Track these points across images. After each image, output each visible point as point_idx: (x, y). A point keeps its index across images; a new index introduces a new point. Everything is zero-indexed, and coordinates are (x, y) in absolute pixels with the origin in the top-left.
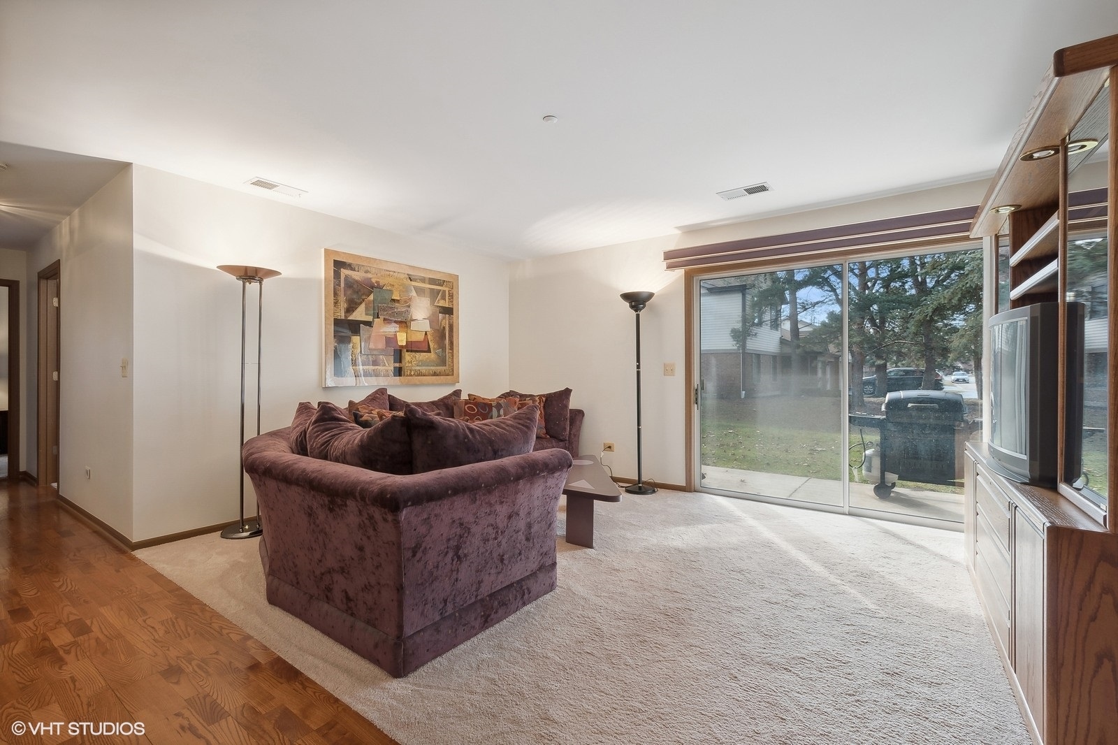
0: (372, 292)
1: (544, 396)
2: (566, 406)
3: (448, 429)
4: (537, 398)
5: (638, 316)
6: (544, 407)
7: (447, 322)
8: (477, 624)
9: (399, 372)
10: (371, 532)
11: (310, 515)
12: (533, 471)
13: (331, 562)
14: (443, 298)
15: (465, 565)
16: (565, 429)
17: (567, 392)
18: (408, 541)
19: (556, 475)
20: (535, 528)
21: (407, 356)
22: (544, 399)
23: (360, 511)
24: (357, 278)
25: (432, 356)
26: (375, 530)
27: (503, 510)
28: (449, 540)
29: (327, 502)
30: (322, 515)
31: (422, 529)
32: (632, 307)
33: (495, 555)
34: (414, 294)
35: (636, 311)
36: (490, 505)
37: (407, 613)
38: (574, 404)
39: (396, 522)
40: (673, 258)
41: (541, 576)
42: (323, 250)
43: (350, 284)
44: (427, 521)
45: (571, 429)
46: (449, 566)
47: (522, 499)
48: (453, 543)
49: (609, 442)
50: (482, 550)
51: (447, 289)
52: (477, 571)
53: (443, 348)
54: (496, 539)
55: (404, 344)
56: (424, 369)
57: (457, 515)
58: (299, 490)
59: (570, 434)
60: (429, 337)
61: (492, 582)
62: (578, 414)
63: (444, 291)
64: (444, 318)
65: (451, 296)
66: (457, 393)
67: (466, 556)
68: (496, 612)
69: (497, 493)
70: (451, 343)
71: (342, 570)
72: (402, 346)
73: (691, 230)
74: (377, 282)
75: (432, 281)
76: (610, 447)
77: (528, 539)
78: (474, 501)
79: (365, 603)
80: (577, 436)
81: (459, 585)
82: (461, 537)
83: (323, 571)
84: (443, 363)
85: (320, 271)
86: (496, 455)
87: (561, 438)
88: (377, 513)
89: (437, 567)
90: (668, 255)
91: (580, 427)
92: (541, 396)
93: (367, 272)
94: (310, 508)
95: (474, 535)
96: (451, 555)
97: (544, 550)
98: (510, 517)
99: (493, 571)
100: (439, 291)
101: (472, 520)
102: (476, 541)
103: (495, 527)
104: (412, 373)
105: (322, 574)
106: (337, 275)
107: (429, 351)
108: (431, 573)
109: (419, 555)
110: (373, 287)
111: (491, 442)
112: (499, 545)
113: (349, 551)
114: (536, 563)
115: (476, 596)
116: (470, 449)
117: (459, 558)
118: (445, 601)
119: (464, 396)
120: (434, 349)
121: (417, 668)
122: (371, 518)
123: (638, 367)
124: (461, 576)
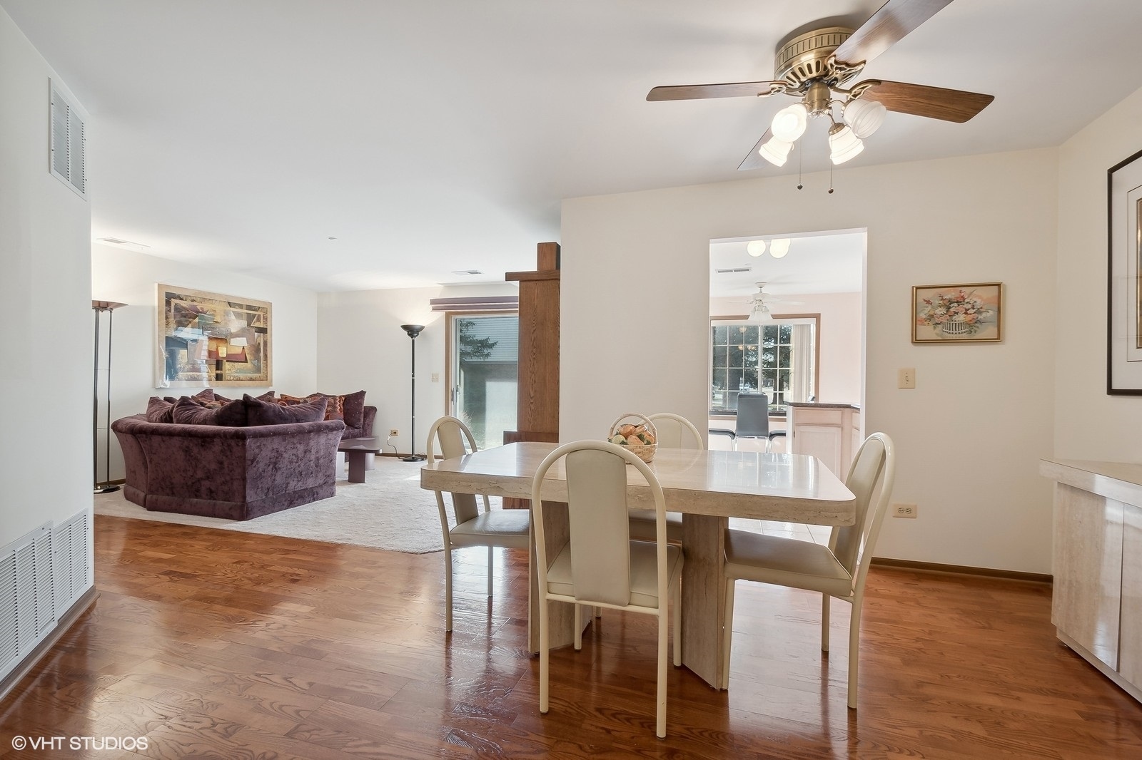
0: (197, 316)
1: (343, 396)
2: (361, 404)
3: (270, 407)
4: (337, 398)
5: (413, 341)
6: (343, 404)
7: (262, 339)
8: (286, 503)
9: (219, 377)
10: (229, 453)
11: (186, 451)
12: (319, 430)
13: (200, 474)
14: (259, 320)
15: (279, 473)
16: (359, 420)
17: (362, 394)
18: (249, 455)
19: (335, 432)
20: (321, 461)
21: (227, 366)
22: (343, 398)
23: (222, 444)
24: (184, 305)
25: (249, 365)
26: (231, 451)
27: (301, 448)
28: (270, 459)
29: (200, 442)
30: (195, 450)
31: (257, 451)
32: (409, 335)
33: (297, 471)
34: (233, 317)
35: (412, 337)
36: (294, 444)
37: (248, 491)
38: (367, 402)
39: (244, 445)
40: (437, 304)
41: (325, 487)
42: (156, 286)
43: (178, 309)
44: (259, 447)
45: (364, 421)
46: (270, 472)
47: (312, 443)
48: (273, 460)
49: (394, 429)
50: (289, 467)
51: (262, 314)
52: (286, 477)
53: (259, 359)
54: (297, 462)
55: (225, 356)
56: (241, 375)
57: (275, 446)
58: (180, 438)
59: (364, 424)
60: (246, 351)
61: (294, 485)
62: (372, 410)
63: (259, 315)
64: (259, 336)
65: (265, 319)
66: (271, 393)
67: (280, 468)
68: (297, 500)
69: (297, 438)
70: (266, 356)
71: (208, 478)
72: (223, 358)
73: (450, 287)
74: (202, 308)
75: (249, 307)
76: (395, 433)
77: (316, 466)
78: (285, 440)
79: (223, 491)
80: (370, 425)
81: (276, 482)
82: (277, 458)
83: (194, 481)
84: (258, 370)
85: (154, 300)
86: (298, 421)
87: (357, 426)
88: (233, 443)
89: (264, 471)
90: (433, 302)
91: (373, 419)
92: (340, 397)
93: (193, 301)
94: (187, 447)
95: (284, 458)
96: (271, 466)
97: (328, 474)
98: (305, 452)
99: (296, 479)
100: (254, 315)
101: (283, 450)
102: (286, 461)
103: (297, 456)
104: (232, 378)
105: (193, 483)
106: (168, 303)
107: (246, 361)
108: (261, 474)
109: (254, 464)
110: (198, 312)
111: (295, 415)
112: (299, 466)
113: (213, 466)
114: (322, 481)
115: (286, 491)
116: (281, 418)
117: (276, 468)
118: (268, 489)
119: (277, 396)
120: (251, 360)
121: (253, 518)
122: (229, 445)
123: (413, 376)
124: (276, 478)
